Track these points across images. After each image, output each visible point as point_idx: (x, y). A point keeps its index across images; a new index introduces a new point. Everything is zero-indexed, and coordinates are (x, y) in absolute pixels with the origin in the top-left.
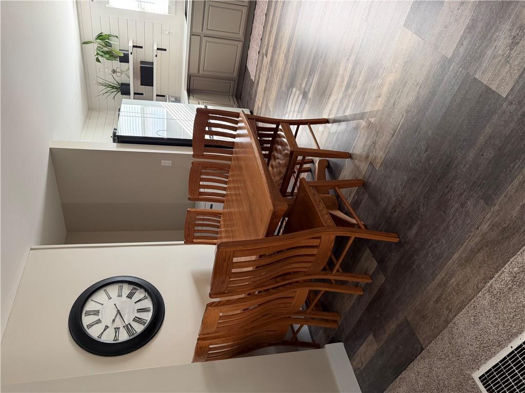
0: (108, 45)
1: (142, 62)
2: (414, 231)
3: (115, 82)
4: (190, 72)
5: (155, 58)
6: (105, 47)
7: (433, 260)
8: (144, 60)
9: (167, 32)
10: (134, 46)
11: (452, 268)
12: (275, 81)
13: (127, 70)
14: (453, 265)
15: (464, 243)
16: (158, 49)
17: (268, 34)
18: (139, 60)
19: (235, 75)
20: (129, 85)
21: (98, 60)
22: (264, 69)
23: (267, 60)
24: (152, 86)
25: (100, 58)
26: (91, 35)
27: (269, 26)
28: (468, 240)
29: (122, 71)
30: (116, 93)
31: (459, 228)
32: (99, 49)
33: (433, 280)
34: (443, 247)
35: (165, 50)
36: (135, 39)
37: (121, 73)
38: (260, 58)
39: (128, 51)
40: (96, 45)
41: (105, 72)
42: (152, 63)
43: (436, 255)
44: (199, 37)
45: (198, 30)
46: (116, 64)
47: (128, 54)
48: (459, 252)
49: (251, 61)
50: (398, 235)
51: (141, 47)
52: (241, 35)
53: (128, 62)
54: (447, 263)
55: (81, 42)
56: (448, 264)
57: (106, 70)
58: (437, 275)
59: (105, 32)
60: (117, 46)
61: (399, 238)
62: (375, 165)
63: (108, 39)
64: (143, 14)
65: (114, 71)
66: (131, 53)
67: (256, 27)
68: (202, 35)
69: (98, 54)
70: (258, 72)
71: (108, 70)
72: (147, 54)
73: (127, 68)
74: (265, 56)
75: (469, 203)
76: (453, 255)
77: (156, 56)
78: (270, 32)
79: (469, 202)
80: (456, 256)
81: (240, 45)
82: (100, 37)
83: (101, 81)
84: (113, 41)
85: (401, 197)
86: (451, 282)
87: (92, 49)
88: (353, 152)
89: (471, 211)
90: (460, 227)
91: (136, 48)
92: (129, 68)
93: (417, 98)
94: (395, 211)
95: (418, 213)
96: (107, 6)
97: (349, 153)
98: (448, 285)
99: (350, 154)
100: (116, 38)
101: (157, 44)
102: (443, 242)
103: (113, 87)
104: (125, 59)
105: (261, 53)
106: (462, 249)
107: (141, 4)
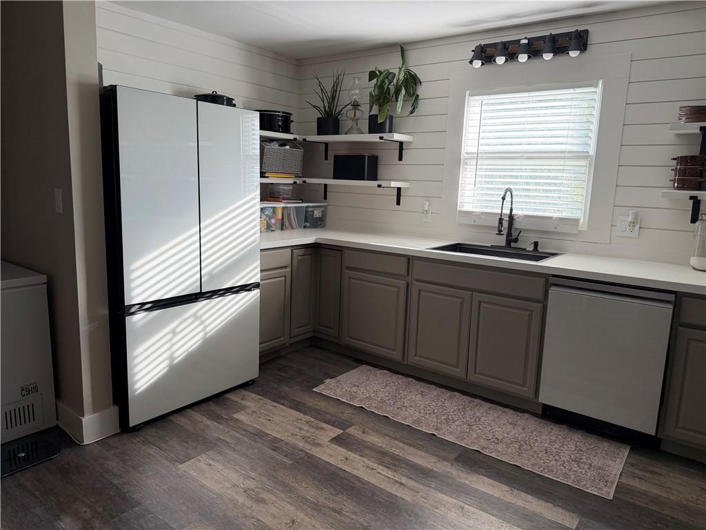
1: (375, 158)
3: (339, 109)
4: (346, 251)
8: (380, 162)
9: (426, 208)
10: (401, 144)
13: (359, 129)
16: (399, 190)
18: (380, 154)
19: (348, 340)
20: (336, 132)
21: (372, 76)
24: (335, 177)
26: (419, 64)
29: (357, 120)
30: (322, 109)
35: (398, 203)
36: (412, 146)
37: (353, 119)
41: (353, 88)
42: (375, 178)
44: (406, 274)
46: (365, 111)
51: (401, 158)
52: (413, 359)
53: (370, 132)
55: (403, 44)
65: (355, 106)
71: (356, 95)
72: (390, 169)
73: (362, 129)
82: (414, 79)
91: (398, 147)
92: (360, 133)
96: (468, 92)
101: (407, 189)
104: (375, 125)
107: (473, 158)
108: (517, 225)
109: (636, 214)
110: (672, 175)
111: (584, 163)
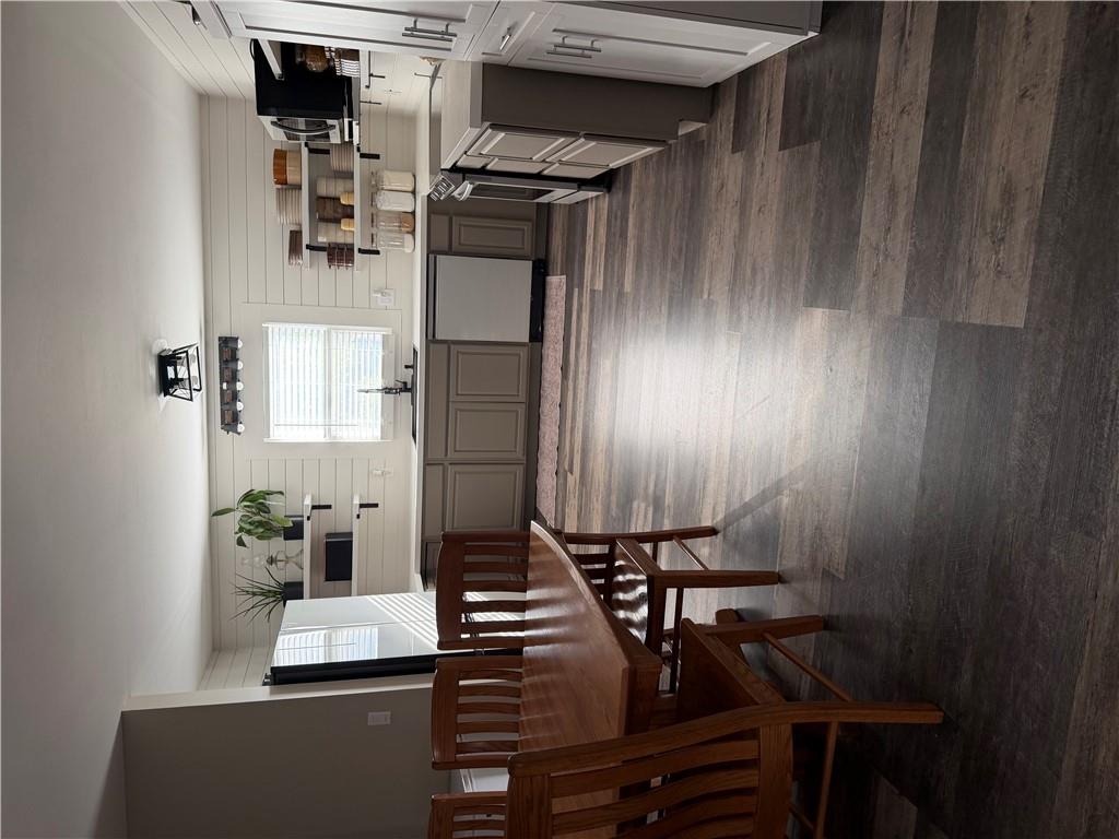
0: (264, 509)
1: (329, 535)
2: (967, 678)
3: (273, 583)
4: (426, 535)
5: (356, 522)
6: (255, 514)
7: (1035, 726)
8: (333, 531)
9: (380, 472)
10: (314, 507)
11: (1085, 721)
12: (596, 506)
13: (297, 555)
14: (1085, 713)
15: (1084, 646)
16: (362, 506)
17: (568, 434)
18: (324, 531)
20: (301, 584)
21: (240, 542)
22: (572, 496)
23: (573, 480)
24: (350, 579)
25: (246, 538)
26: (232, 495)
27: (569, 421)
28: (1089, 634)
29: (287, 557)
30: (272, 605)
31: (1056, 617)
32: (245, 519)
33: (1059, 778)
34: (1045, 680)
35: (376, 505)
37: (287, 562)
38: (561, 481)
39: (302, 516)
40: (238, 515)
41: (252, 566)
42: (350, 534)
43: (1038, 708)
44: (441, 467)
45: (438, 454)
46: (278, 545)
47: (302, 522)
48: (1084, 670)
49: (543, 495)
50: (937, 705)
51: (329, 507)
52: (519, 454)
53: (301, 537)
54: (1069, 714)
55: (210, 510)
56: (1073, 717)
57: (255, 561)
58: (1061, 761)
59: (258, 487)
60: (280, 508)
61: (940, 710)
62: (834, 572)
63: (265, 499)
64: (334, 446)
65: (272, 561)
66: (308, 518)
67: (545, 433)
68: (446, 463)
69: (241, 529)
70: (560, 508)
71: (260, 560)
72: (342, 519)
73: (298, 551)
74: (569, 474)
75: (1053, 552)
76: (1074, 687)
77: (358, 516)
78: (572, 429)
79: (1052, 549)
80: (1081, 687)
81: (520, 471)
82: (248, 496)
83: (244, 584)
84: (272, 502)
85: (911, 611)
86: (1100, 760)
87: (231, 522)
88: (782, 568)
89: (1063, 565)
90: (1059, 613)
91: (317, 511)
92: (302, 551)
93: (869, 408)
94: (911, 651)
95: (959, 630)
96: (266, 440)
97: (773, 573)
98: (1098, 773)
99: (778, 574)
100: (280, 496)
101: (361, 497)
102: (1038, 668)
103: (266, 594)
104: (294, 532)
105: (561, 471)
106: (1085, 661)
107: (330, 430)
108: (391, 385)
109: (376, 292)
110: (343, 269)
111: (333, 334)
